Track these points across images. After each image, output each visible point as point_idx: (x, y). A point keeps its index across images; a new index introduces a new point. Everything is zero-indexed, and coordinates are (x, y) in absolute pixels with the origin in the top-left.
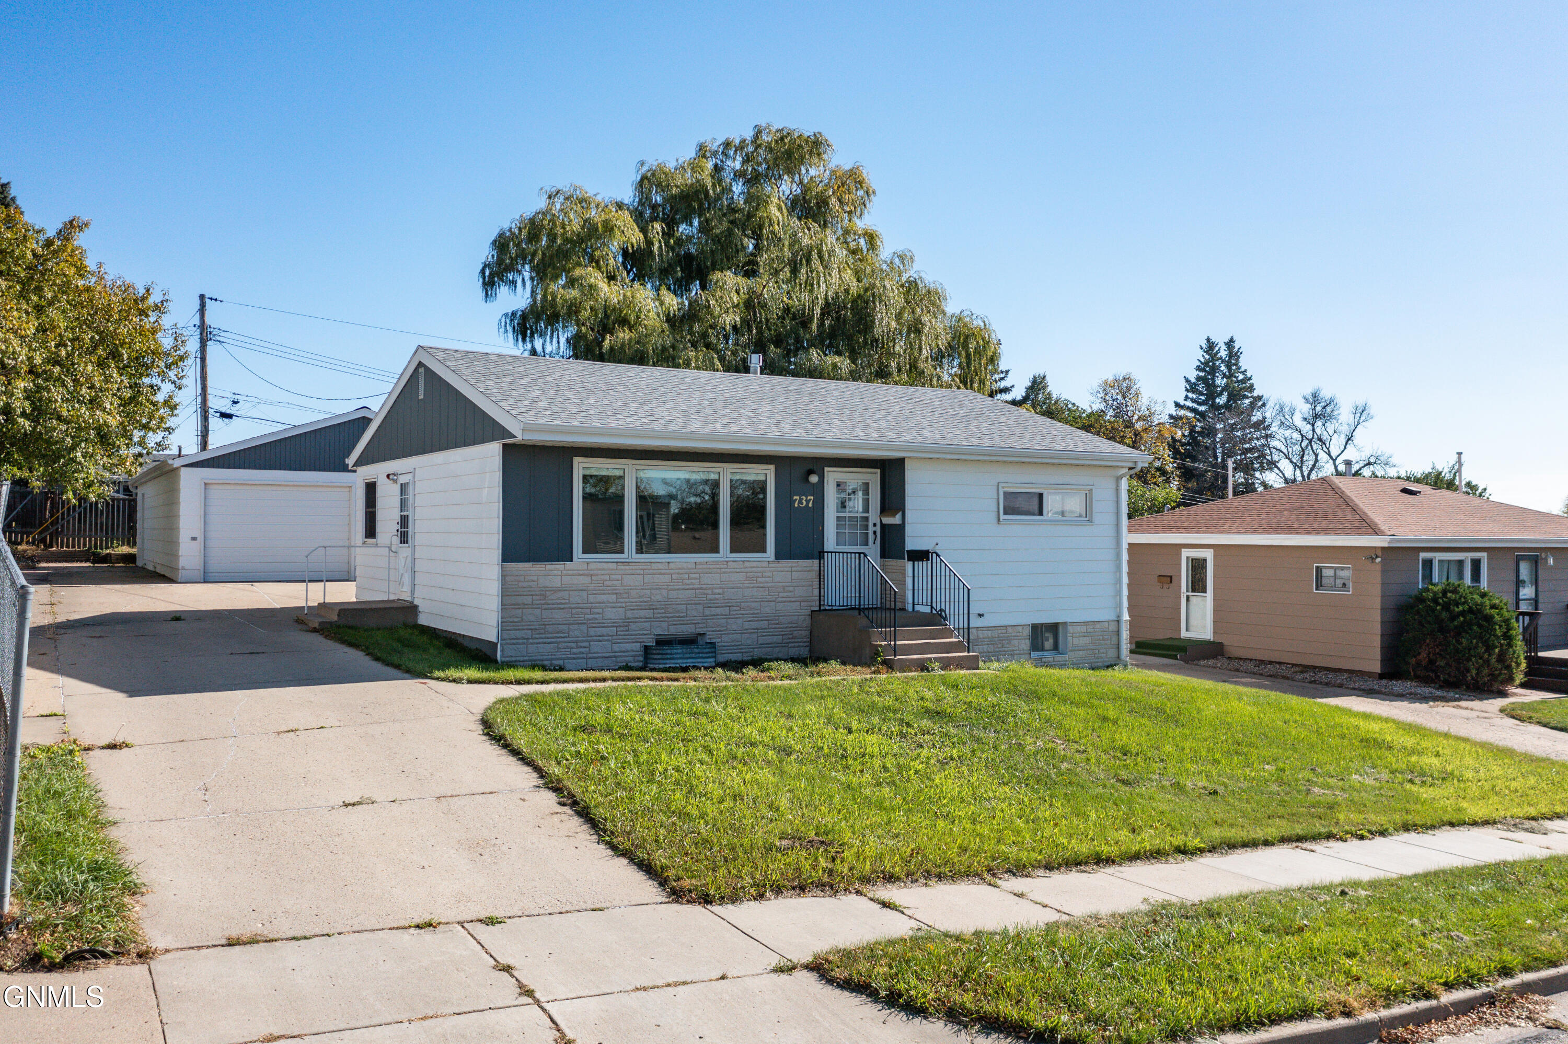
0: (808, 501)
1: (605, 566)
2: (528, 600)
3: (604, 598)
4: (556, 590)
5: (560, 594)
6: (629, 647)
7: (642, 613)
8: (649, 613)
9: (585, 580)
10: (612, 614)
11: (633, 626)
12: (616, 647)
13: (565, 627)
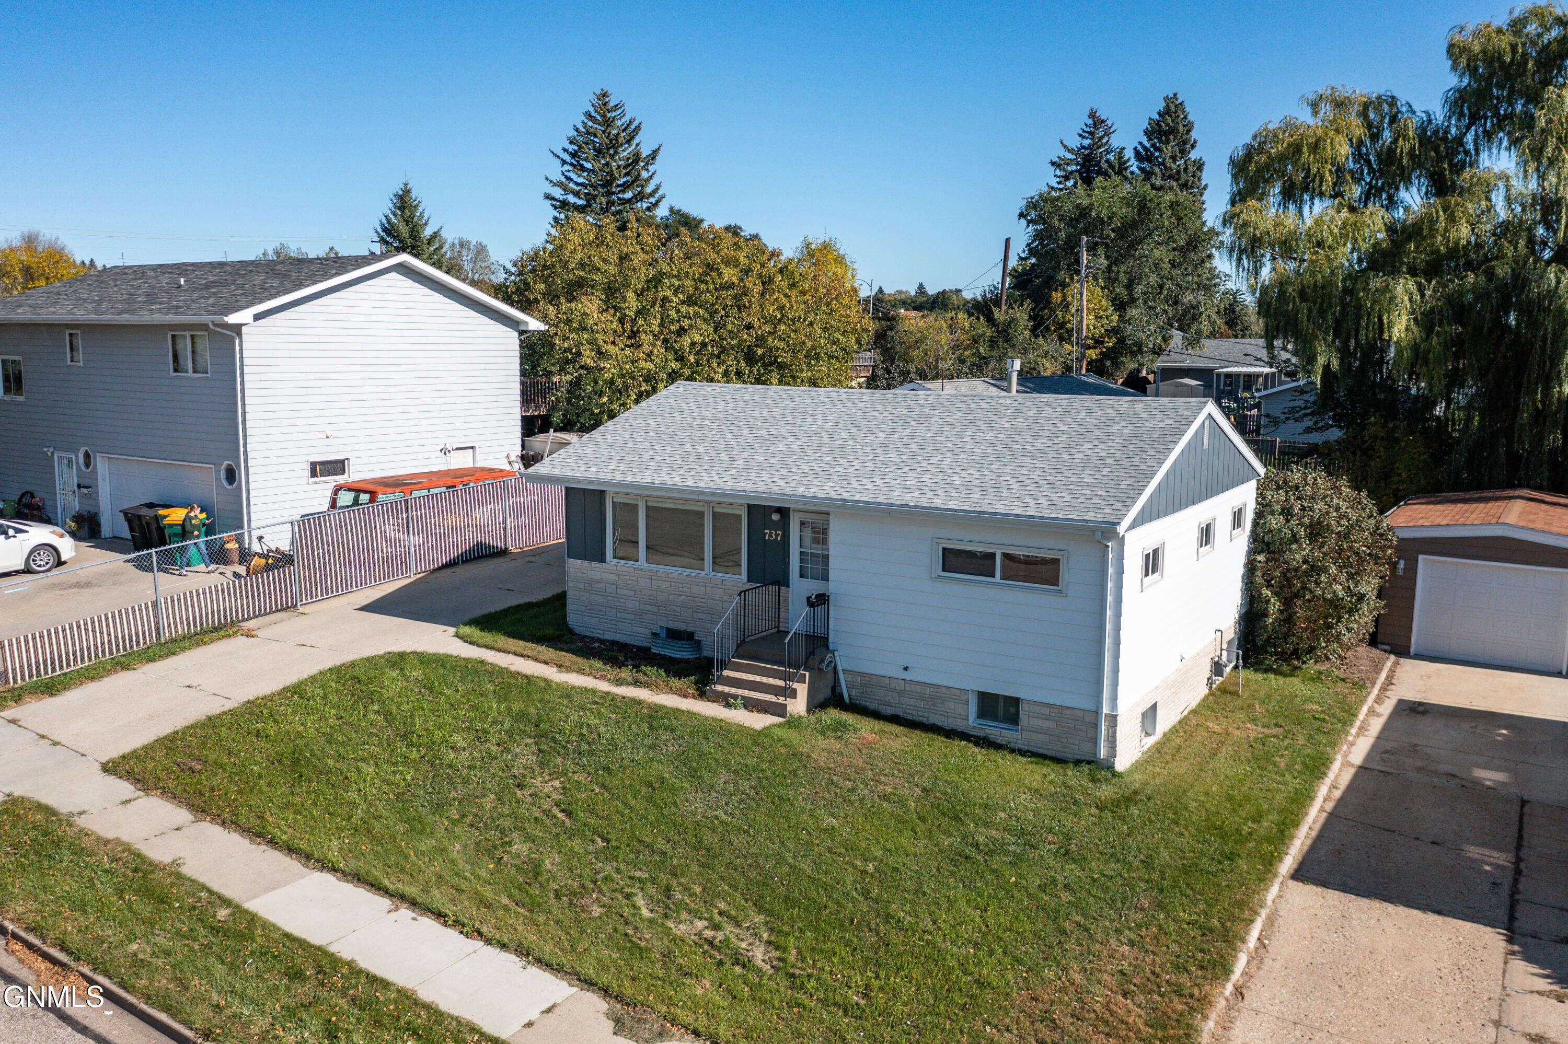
0: (777, 535)
1: (626, 569)
2: (582, 586)
3: (626, 592)
4: (598, 582)
5: (600, 585)
6: (643, 630)
7: (650, 608)
8: (655, 609)
9: (615, 577)
10: (632, 605)
11: (645, 616)
12: (634, 629)
13: (603, 608)
